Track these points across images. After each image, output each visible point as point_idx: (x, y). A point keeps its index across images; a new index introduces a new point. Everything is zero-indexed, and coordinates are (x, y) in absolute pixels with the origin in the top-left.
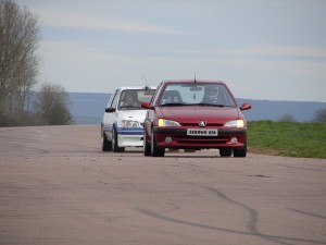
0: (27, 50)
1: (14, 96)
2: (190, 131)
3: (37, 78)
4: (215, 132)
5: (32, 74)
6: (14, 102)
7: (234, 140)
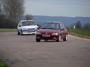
0: (22, 5)
1: (18, 18)
2: (43, 35)
3: (25, 13)
4: (49, 36)
5: (23, 11)
6: (18, 19)
7: (55, 38)
